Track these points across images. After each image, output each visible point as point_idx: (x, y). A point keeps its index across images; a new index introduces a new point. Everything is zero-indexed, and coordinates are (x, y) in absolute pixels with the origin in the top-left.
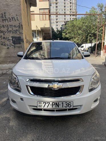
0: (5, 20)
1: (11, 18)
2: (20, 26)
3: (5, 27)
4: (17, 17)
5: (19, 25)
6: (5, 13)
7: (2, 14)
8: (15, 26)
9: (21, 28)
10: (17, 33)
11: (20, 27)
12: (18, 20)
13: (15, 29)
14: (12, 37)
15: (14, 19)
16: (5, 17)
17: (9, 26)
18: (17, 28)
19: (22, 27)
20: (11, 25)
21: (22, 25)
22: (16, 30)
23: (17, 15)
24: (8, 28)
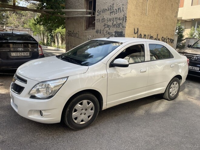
0: (112, 12)
1: (117, 10)
2: (124, 18)
3: (111, 20)
4: (123, 7)
5: (123, 16)
6: (113, 5)
7: (111, 6)
8: (119, 19)
9: (125, 21)
10: (120, 27)
11: (123, 20)
12: (123, 11)
13: (119, 22)
14: (115, 32)
15: (119, 10)
16: (113, 9)
17: (114, 20)
18: (121, 21)
19: (126, 19)
20: (116, 18)
21: (126, 17)
22: (120, 24)
23: (123, 5)
24: (114, 22)
